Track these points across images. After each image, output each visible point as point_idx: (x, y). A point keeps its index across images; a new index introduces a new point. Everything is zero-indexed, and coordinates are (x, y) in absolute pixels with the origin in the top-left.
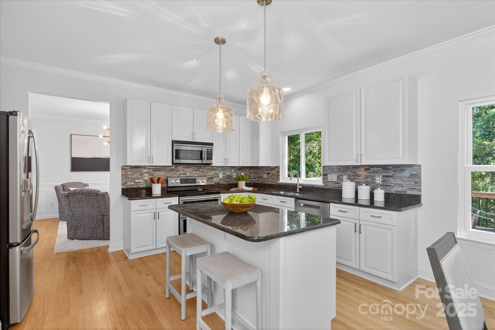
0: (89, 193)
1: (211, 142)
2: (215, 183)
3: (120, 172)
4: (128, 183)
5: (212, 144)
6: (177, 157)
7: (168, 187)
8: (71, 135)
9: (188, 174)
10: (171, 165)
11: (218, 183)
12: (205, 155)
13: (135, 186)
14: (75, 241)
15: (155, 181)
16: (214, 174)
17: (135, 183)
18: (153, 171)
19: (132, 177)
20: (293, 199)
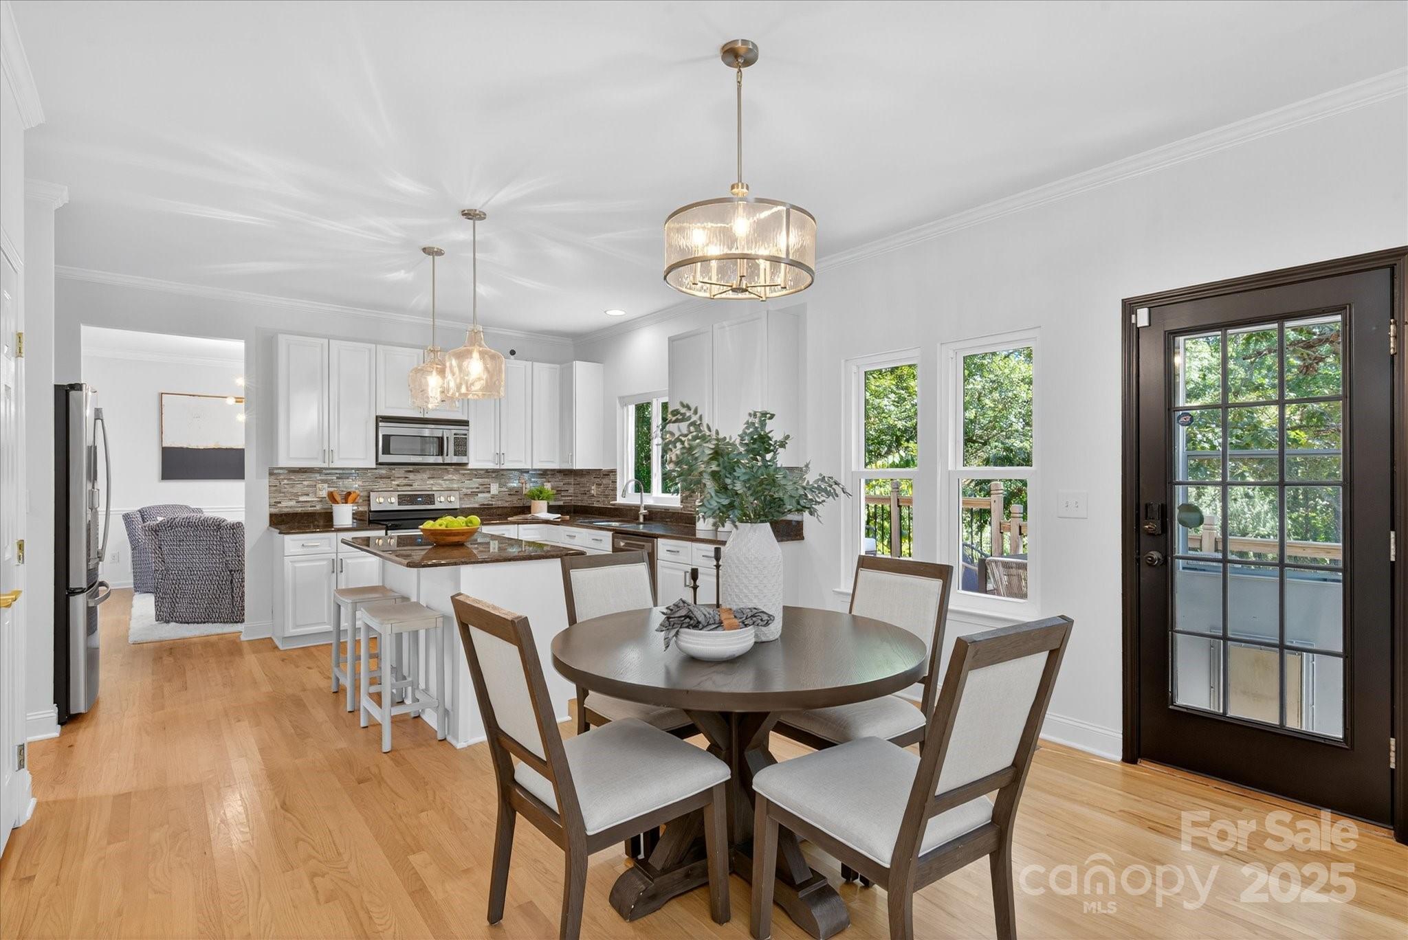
0: (202, 525)
1: (465, 418)
2: (481, 505)
3: (265, 482)
4: (284, 504)
5: (465, 423)
6: (386, 451)
7: (370, 511)
8: (162, 394)
9: (416, 486)
10: (374, 466)
11: (488, 505)
12: (450, 447)
13: (299, 510)
14: (173, 624)
15: (338, 498)
16: (477, 486)
17: (297, 502)
18: (338, 478)
19: (291, 490)
20: (610, 534)
